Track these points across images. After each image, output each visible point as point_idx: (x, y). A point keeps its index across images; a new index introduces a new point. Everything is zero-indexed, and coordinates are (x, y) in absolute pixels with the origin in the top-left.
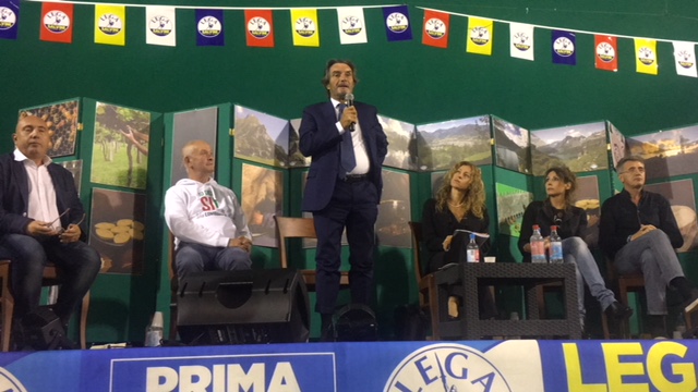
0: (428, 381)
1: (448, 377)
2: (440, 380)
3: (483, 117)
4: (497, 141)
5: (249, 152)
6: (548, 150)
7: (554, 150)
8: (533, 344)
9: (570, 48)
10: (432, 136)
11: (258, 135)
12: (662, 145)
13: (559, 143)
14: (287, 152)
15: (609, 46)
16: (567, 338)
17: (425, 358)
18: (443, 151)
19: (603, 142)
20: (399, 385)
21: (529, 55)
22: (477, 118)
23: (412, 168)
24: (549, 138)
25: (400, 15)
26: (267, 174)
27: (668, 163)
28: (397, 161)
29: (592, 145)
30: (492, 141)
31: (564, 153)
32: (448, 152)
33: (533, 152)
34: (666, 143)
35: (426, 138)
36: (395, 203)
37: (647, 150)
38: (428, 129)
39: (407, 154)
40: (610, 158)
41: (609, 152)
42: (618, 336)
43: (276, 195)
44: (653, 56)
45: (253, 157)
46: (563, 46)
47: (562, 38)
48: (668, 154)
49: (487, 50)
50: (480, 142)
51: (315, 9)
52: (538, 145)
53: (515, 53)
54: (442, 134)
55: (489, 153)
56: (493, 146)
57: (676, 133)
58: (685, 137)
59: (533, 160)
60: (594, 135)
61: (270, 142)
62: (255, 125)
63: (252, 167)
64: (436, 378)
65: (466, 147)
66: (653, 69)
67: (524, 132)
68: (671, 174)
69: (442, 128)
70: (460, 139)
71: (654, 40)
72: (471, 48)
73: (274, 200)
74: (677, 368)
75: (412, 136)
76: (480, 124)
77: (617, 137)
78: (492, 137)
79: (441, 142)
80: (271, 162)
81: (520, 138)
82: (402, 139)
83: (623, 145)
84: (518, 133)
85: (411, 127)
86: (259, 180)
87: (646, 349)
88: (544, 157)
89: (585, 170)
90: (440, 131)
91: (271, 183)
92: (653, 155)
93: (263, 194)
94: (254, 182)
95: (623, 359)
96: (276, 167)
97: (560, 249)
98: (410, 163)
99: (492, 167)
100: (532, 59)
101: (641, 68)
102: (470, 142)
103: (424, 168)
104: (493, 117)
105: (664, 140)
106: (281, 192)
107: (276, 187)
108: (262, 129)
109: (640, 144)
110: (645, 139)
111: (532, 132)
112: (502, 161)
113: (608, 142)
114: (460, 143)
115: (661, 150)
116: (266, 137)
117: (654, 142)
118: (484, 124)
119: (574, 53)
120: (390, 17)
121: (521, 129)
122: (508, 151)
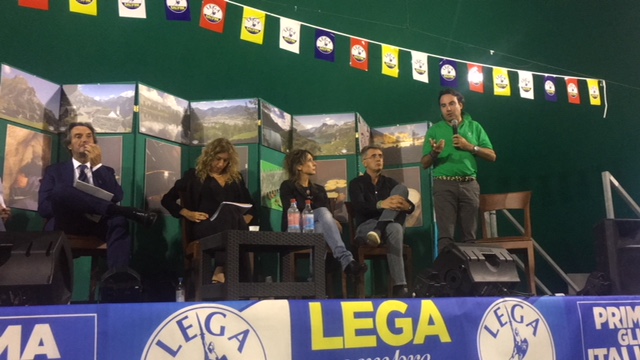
0: (187, 339)
1: (207, 335)
2: (199, 338)
3: (252, 100)
4: (263, 123)
5: (16, 113)
6: (308, 134)
7: (312, 135)
8: (284, 304)
10: (205, 113)
11: (26, 97)
12: (398, 137)
13: (316, 129)
14: (57, 117)
15: (362, 49)
16: (313, 298)
17: (186, 317)
18: (214, 128)
19: (353, 131)
20: (160, 344)
21: (295, 49)
22: (247, 100)
23: (184, 141)
24: (309, 124)
26: (34, 137)
27: (402, 153)
28: (170, 134)
29: (343, 132)
30: (259, 122)
31: (320, 138)
32: (219, 129)
33: (294, 135)
34: (401, 136)
35: (199, 115)
36: (166, 174)
37: (386, 140)
38: (201, 106)
39: (180, 128)
40: (357, 145)
41: (357, 139)
42: (354, 296)
43: (43, 158)
44: (395, 62)
45: (20, 119)
46: (325, 44)
47: (324, 37)
48: (403, 145)
49: (258, 39)
50: (248, 122)
52: (299, 129)
53: (283, 45)
54: (215, 113)
55: (256, 133)
56: (260, 127)
57: (410, 127)
58: (416, 132)
59: (294, 142)
60: (345, 124)
61: (39, 105)
62: (24, 87)
63: (18, 129)
64: (195, 336)
65: (235, 126)
66: (394, 73)
67: (288, 116)
68: (404, 162)
69: (215, 107)
70: (230, 118)
71: (398, 48)
72: (245, 36)
73: (41, 163)
74: (399, 323)
75: (186, 111)
76: (250, 105)
77: (363, 127)
78: (259, 118)
79: (214, 119)
80: (40, 126)
81: (284, 121)
82: (176, 114)
83: (368, 134)
84: (283, 117)
85: (185, 103)
86: (25, 143)
87: (376, 307)
88: (303, 140)
89: (336, 153)
90: (212, 109)
91: (38, 146)
92: (391, 145)
93: (28, 157)
94: (20, 144)
95: (358, 315)
96: (44, 131)
97: (312, 221)
98: (182, 137)
99: (258, 146)
100: (297, 52)
101: (385, 71)
102: (239, 122)
103: (195, 142)
104: (262, 100)
105: (401, 133)
106: (49, 156)
107: (44, 151)
108: (32, 91)
109: (382, 135)
110: (385, 131)
111: (295, 117)
112: (267, 141)
113: (357, 131)
114: (231, 122)
115: (398, 141)
116: (35, 100)
117: (393, 134)
118: (253, 106)
119: (333, 51)
121: (285, 114)
122: (272, 132)
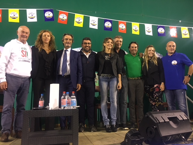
3: (80, 48)
9: (110, 25)
21: (96, 27)
25: (50, 12)
46: (108, 25)
47: (107, 22)
49: (81, 25)
51: (18, 9)
53: (91, 26)
66: (138, 33)
71: (139, 23)
72: (76, 24)
101: (134, 32)
119: (111, 27)
120: (46, 13)
